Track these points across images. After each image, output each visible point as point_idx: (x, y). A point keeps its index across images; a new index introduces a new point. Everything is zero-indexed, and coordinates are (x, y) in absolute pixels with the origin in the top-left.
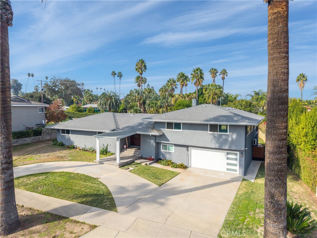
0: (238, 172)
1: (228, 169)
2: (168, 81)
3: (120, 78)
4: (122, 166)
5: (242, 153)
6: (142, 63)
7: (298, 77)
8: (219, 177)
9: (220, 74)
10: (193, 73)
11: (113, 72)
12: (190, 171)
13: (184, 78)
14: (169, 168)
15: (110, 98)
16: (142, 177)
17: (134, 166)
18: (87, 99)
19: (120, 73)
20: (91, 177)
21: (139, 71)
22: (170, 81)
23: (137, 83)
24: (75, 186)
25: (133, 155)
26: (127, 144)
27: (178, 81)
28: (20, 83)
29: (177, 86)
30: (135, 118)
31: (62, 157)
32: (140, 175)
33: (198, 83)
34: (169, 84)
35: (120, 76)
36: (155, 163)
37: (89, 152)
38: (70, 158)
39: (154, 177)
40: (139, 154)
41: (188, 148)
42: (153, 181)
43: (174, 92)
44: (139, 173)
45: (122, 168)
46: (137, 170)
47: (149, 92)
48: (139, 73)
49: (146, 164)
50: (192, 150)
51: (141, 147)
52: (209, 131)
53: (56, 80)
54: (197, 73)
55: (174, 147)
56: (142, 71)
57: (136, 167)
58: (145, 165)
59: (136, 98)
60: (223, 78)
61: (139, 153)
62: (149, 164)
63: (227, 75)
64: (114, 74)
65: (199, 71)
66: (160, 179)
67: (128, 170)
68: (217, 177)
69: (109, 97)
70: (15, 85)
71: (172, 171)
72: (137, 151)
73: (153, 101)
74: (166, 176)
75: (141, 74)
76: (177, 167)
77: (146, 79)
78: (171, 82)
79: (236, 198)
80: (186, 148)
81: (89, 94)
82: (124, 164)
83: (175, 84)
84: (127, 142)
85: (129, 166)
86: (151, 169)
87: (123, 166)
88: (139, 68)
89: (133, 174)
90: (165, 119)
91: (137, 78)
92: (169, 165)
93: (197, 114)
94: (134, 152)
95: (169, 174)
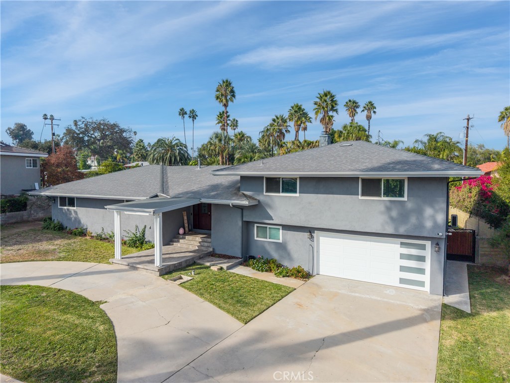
0: (427, 288)
1: (402, 281)
2: (274, 120)
3: (193, 120)
4: (166, 272)
5: (437, 244)
6: (227, 86)
7: (502, 113)
8: (385, 300)
9: (363, 111)
10: (318, 100)
11: (182, 110)
12: (317, 285)
13: (301, 114)
14: (271, 278)
15: (171, 149)
16: (206, 299)
17: (193, 273)
18: (137, 155)
19: (193, 112)
20: (86, 301)
21: (222, 101)
22: (277, 120)
23: (220, 124)
24: (34, 325)
25: (197, 248)
26: (186, 225)
27: (290, 121)
28: (29, 130)
29: (289, 129)
30: (204, 174)
31: (46, 253)
32: (201, 295)
33: (327, 118)
34: (276, 124)
35: (193, 116)
36: (241, 267)
37: (109, 242)
38: (62, 255)
39: (235, 299)
40: (208, 247)
41: (313, 234)
42: (231, 308)
43: (284, 139)
44: (200, 289)
45: (166, 276)
46: (198, 282)
47: (241, 140)
48: (222, 103)
49: (221, 269)
50: (321, 238)
51: (212, 231)
52: (360, 196)
53: (86, 122)
54: (326, 101)
55: (281, 231)
56: (227, 101)
57: (197, 276)
58: (218, 269)
59: (216, 147)
60: (369, 118)
61: (209, 244)
62: (227, 267)
63: (374, 112)
64: (183, 113)
65: (328, 97)
66: (246, 304)
67: (179, 282)
68: (379, 299)
69: (169, 147)
70: (21, 132)
71: (276, 285)
72: (205, 239)
73: (247, 154)
74: (262, 296)
75: (226, 106)
76: (288, 274)
77: (237, 121)
78: (279, 121)
79: (441, 360)
80: (309, 234)
81: (140, 146)
82: (172, 268)
83: (285, 124)
84: (186, 221)
85: (182, 272)
86: (231, 279)
87: (169, 273)
88: (222, 95)
89: (186, 291)
90: (263, 170)
91: (220, 114)
92: (271, 270)
93: (333, 159)
94: (200, 242)
95: (269, 293)
